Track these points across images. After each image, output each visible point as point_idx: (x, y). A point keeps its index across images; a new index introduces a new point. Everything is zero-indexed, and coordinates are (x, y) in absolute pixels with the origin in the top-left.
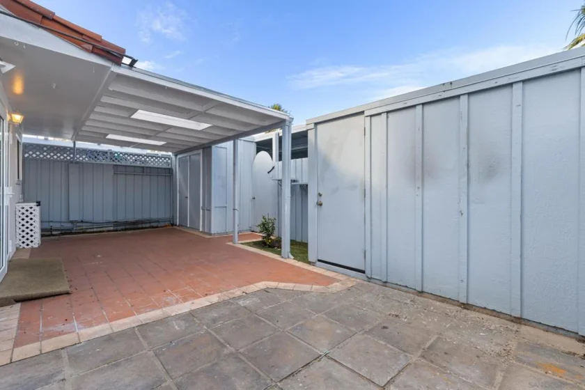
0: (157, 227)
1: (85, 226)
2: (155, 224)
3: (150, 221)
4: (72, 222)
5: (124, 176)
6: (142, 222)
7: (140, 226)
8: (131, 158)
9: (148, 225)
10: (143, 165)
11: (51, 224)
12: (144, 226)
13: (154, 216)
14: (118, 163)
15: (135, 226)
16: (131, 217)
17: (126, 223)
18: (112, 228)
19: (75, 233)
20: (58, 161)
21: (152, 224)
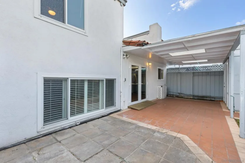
0: (214, 101)
1: (182, 95)
2: (213, 99)
3: (210, 97)
4: (179, 93)
5: (201, 76)
6: (206, 97)
7: (205, 99)
8: (201, 69)
9: (209, 99)
10: (207, 71)
11: (173, 93)
12: (207, 99)
13: (212, 95)
14: (195, 71)
15: (203, 98)
16: (200, 94)
17: (198, 96)
18: (192, 98)
19: (179, 97)
20: (176, 73)
21: (211, 99)
